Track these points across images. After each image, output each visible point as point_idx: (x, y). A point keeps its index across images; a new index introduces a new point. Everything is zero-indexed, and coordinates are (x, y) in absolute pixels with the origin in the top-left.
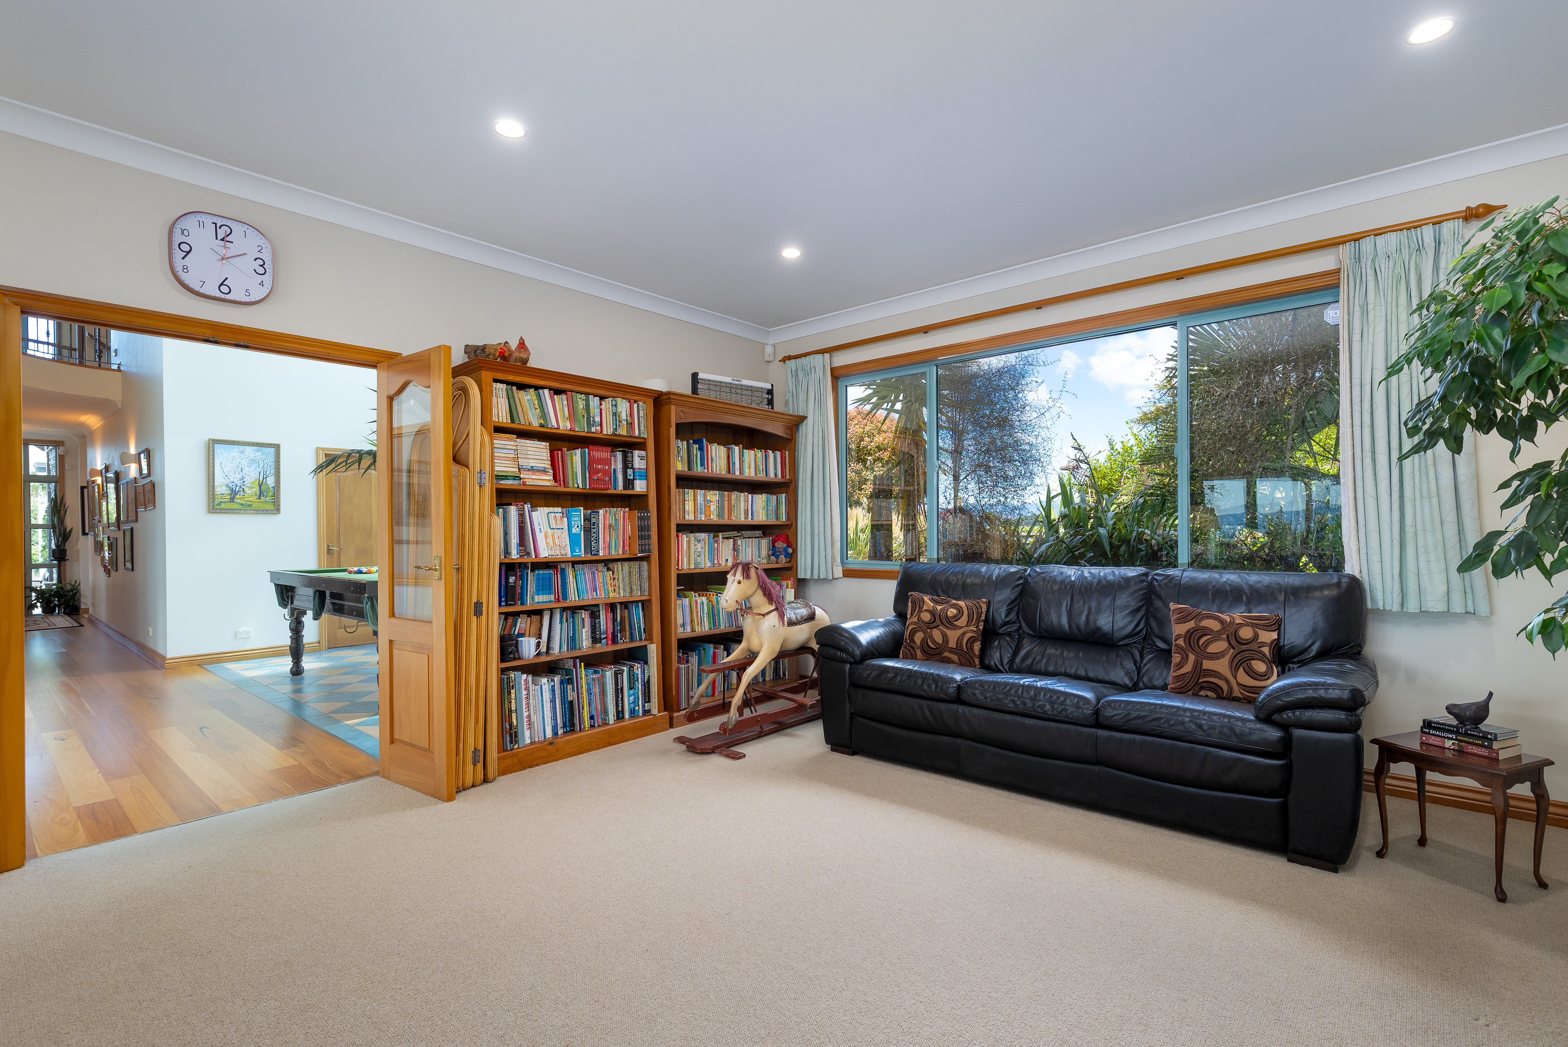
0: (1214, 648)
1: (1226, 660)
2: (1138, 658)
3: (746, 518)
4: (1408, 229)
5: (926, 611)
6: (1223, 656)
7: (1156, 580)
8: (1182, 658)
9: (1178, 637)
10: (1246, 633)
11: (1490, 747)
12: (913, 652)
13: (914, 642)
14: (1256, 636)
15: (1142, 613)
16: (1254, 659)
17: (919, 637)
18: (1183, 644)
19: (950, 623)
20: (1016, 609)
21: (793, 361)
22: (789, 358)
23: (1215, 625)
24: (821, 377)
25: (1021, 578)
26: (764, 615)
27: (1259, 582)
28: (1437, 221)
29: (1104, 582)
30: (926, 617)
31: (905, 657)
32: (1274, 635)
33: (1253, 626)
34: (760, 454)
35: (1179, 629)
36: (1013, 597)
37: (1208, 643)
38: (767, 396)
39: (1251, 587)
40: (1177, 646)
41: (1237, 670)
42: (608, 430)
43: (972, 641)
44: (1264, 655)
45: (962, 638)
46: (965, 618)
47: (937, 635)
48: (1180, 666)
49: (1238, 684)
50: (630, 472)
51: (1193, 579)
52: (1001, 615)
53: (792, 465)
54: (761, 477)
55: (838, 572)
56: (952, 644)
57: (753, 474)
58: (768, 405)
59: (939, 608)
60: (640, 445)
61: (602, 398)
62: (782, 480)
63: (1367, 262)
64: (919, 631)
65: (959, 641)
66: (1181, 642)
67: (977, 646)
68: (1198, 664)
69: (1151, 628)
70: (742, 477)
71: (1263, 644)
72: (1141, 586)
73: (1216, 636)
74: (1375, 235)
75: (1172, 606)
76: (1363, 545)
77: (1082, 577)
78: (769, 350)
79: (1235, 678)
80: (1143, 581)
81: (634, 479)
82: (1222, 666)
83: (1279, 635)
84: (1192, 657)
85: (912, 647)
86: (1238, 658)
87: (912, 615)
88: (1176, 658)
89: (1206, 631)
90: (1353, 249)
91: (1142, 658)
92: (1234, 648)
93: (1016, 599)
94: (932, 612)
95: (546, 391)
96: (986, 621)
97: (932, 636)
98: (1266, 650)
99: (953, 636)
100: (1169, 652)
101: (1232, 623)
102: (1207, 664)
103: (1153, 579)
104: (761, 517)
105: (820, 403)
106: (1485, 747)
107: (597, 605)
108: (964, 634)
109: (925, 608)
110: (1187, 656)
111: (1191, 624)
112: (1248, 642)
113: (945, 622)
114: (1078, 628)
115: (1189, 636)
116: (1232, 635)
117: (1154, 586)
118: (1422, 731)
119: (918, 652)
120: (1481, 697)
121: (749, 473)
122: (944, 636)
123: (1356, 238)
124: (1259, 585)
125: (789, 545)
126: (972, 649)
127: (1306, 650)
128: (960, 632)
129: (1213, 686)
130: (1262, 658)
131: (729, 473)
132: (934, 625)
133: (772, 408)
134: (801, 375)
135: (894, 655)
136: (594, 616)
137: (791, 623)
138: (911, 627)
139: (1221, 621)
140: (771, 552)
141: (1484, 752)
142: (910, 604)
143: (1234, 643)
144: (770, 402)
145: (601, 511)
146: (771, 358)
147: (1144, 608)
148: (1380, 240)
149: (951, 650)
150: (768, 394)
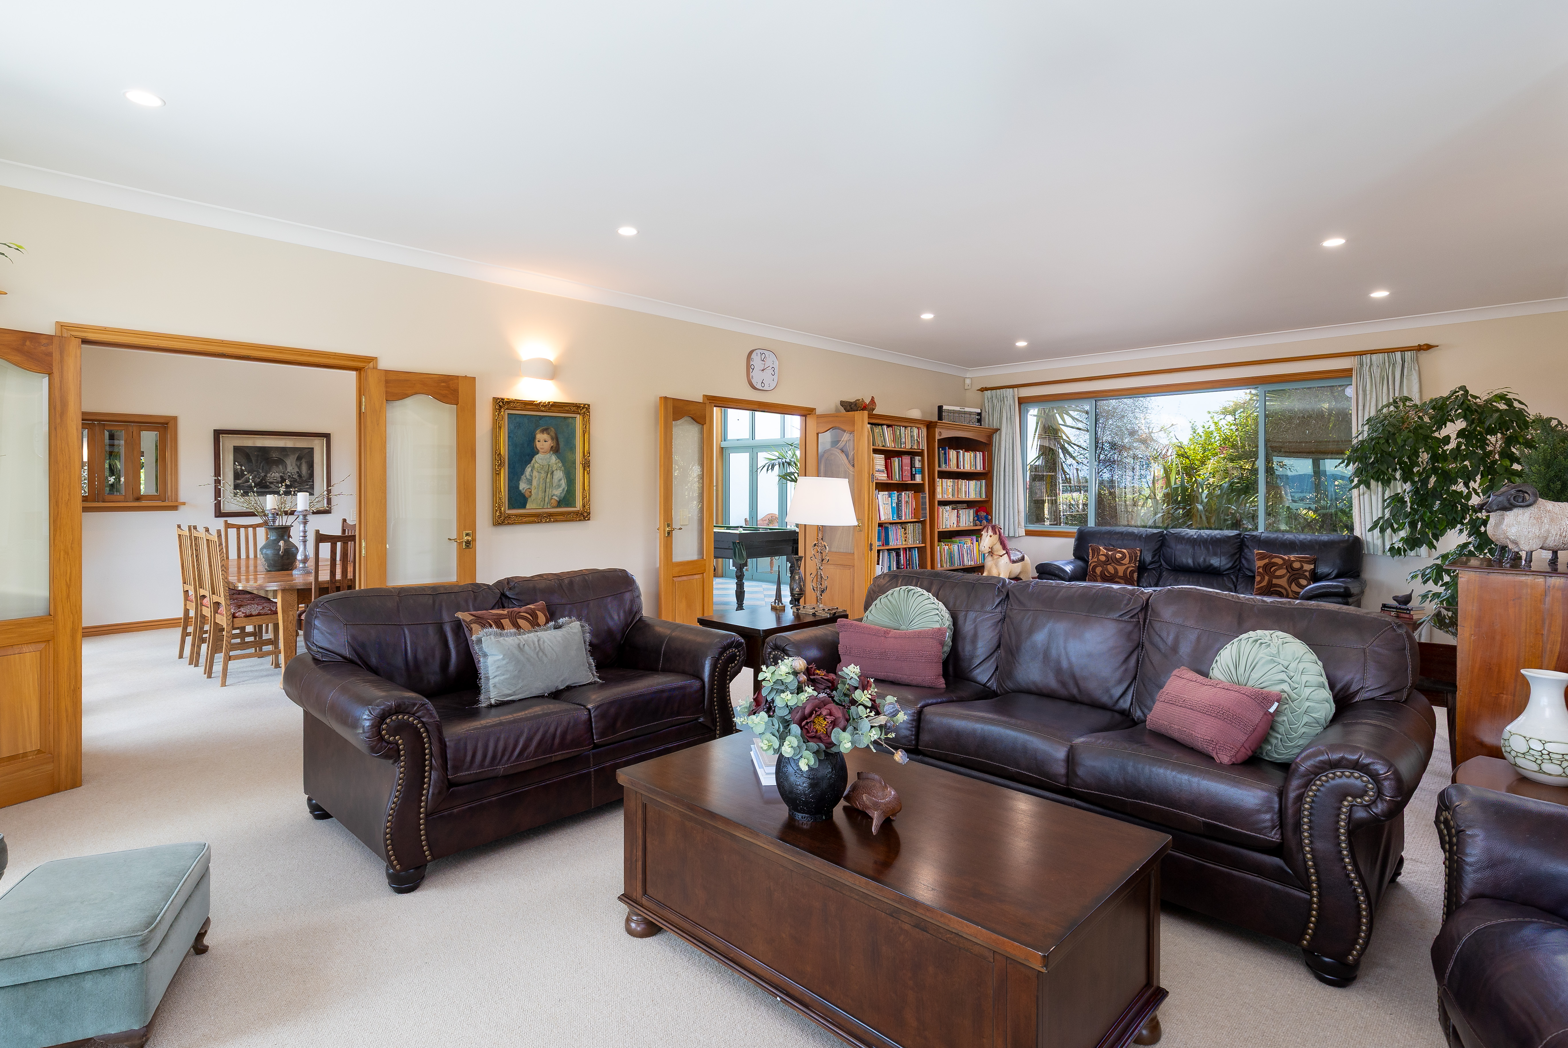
0: (1278, 573)
1: (1285, 579)
2: (1234, 580)
3: (966, 496)
4: (1387, 352)
5: (1102, 555)
6: (1284, 577)
7: (1246, 538)
8: (1261, 578)
9: (1259, 568)
10: (1296, 565)
11: (1409, 614)
12: (1095, 578)
13: (1096, 573)
14: (1302, 567)
15: (1238, 556)
16: (1300, 578)
17: (1099, 570)
18: (1261, 571)
19: (1118, 562)
20: (1158, 554)
21: (989, 391)
22: (987, 389)
23: (1280, 561)
24: (1012, 403)
25: (1161, 536)
26: (1001, 556)
27: (1305, 539)
28: (1403, 350)
29: (1214, 538)
30: (1103, 558)
31: (1090, 580)
32: (1312, 566)
33: (1300, 561)
34: (972, 454)
35: (1260, 563)
36: (1157, 547)
37: (1275, 571)
38: (977, 417)
39: (1301, 542)
40: (1258, 572)
41: (1291, 584)
42: (908, 446)
43: (1132, 572)
44: (1306, 576)
45: (1127, 571)
46: (1128, 558)
47: (1110, 568)
48: (1260, 582)
49: (1292, 591)
50: (914, 469)
51: (1267, 537)
52: (1148, 558)
53: (989, 461)
54: (973, 470)
55: (1022, 532)
56: (1121, 574)
57: (969, 468)
58: (978, 422)
59: (1110, 553)
60: (921, 454)
61: (905, 427)
62: (984, 471)
63: (1366, 369)
64: (1098, 566)
65: (1125, 571)
66: (1261, 570)
67: (1135, 575)
68: (1270, 581)
69: (1243, 564)
70: (964, 471)
71: (1306, 571)
72: (1236, 541)
73: (1280, 567)
74: (1371, 354)
75: (1256, 551)
76: (1362, 520)
77: (1200, 535)
78: (968, 381)
79: (1290, 588)
80: (1237, 538)
81: (916, 474)
82: (1283, 582)
83: (1315, 566)
84: (1267, 578)
85: (1095, 576)
86: (1292, 577)
87: (1093, 557)
88: (1258, 579)
89: (1275, 564)
90: (1359, 360)
91: (1237, 581)
92: (1290, 573)
93: (1158, 548)
94: (1106, 556)
95: (885, 426)
96: (1140, 561)
97: (1107, 569)
98: (1307, 574)
99: (1121, 570)
100: (1254, 577)
101: (1289, 560)
102: (1275, 581)
103: (1244, 537)
104: (973, 496)
105: (1011, 419)
106: (1408, 613)
107: (899, 549)
108: (1128, 568)
109: (1101, 553)
110: (1264, 577)
111: (1267, 561)
112: (1297, 570)
113: (1115, 562)
114: (1199, 565)
115: (1265, 567)
116: (1289, 565)
117: (1245, 541)
118: (1382, 609)
119: (1099, 578)
120: (1408, 593)
121: (967, 468)
122: (1115, 569)
123: (1361, 354)
124: (1304, 541)
125: (988, 514)
126: (1133, 577)
127: (1329, 574)
128: (1125, 567)
129: (1278, 592)
130: (1305, 578)
131: (958, 468)
132: (1109, 563)
133: (981, 425)
134: (995, 401)
135: (1083, 579)
136: (898, 555)
137: (1014, 562)
138: (1093, 565)
139: (1283, 559)
140: (976, 518)
141: (1407, 616)
142: (1090, 551)
143: (1290, 570)
144: (979, 421)
145: (903, 494)
146: (969, 387)
147: (1239, 553)
148: (1374, 357)
149: (1120, 578)
150: (978, 415)
